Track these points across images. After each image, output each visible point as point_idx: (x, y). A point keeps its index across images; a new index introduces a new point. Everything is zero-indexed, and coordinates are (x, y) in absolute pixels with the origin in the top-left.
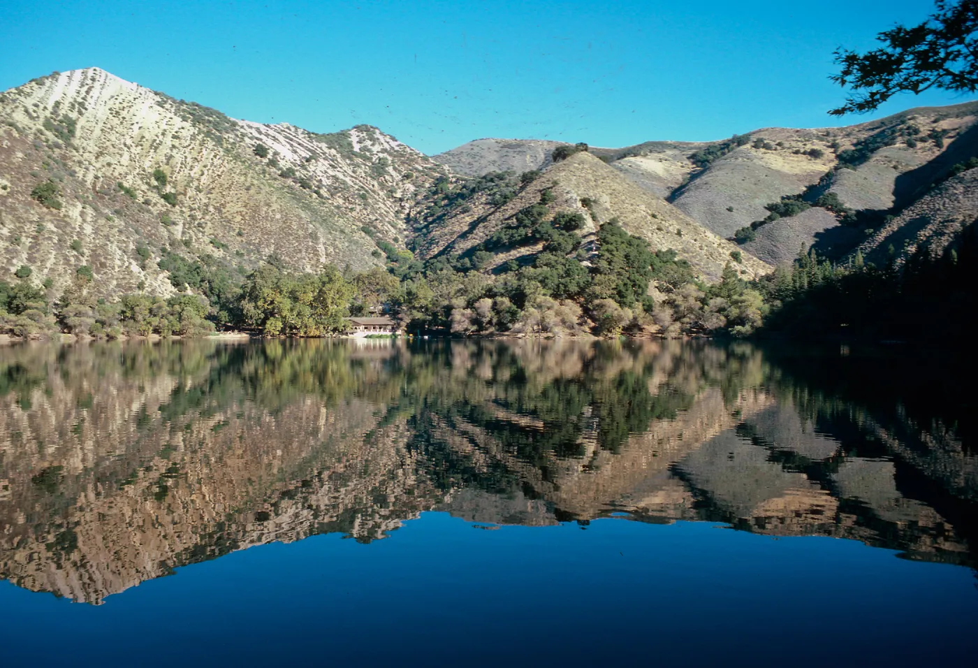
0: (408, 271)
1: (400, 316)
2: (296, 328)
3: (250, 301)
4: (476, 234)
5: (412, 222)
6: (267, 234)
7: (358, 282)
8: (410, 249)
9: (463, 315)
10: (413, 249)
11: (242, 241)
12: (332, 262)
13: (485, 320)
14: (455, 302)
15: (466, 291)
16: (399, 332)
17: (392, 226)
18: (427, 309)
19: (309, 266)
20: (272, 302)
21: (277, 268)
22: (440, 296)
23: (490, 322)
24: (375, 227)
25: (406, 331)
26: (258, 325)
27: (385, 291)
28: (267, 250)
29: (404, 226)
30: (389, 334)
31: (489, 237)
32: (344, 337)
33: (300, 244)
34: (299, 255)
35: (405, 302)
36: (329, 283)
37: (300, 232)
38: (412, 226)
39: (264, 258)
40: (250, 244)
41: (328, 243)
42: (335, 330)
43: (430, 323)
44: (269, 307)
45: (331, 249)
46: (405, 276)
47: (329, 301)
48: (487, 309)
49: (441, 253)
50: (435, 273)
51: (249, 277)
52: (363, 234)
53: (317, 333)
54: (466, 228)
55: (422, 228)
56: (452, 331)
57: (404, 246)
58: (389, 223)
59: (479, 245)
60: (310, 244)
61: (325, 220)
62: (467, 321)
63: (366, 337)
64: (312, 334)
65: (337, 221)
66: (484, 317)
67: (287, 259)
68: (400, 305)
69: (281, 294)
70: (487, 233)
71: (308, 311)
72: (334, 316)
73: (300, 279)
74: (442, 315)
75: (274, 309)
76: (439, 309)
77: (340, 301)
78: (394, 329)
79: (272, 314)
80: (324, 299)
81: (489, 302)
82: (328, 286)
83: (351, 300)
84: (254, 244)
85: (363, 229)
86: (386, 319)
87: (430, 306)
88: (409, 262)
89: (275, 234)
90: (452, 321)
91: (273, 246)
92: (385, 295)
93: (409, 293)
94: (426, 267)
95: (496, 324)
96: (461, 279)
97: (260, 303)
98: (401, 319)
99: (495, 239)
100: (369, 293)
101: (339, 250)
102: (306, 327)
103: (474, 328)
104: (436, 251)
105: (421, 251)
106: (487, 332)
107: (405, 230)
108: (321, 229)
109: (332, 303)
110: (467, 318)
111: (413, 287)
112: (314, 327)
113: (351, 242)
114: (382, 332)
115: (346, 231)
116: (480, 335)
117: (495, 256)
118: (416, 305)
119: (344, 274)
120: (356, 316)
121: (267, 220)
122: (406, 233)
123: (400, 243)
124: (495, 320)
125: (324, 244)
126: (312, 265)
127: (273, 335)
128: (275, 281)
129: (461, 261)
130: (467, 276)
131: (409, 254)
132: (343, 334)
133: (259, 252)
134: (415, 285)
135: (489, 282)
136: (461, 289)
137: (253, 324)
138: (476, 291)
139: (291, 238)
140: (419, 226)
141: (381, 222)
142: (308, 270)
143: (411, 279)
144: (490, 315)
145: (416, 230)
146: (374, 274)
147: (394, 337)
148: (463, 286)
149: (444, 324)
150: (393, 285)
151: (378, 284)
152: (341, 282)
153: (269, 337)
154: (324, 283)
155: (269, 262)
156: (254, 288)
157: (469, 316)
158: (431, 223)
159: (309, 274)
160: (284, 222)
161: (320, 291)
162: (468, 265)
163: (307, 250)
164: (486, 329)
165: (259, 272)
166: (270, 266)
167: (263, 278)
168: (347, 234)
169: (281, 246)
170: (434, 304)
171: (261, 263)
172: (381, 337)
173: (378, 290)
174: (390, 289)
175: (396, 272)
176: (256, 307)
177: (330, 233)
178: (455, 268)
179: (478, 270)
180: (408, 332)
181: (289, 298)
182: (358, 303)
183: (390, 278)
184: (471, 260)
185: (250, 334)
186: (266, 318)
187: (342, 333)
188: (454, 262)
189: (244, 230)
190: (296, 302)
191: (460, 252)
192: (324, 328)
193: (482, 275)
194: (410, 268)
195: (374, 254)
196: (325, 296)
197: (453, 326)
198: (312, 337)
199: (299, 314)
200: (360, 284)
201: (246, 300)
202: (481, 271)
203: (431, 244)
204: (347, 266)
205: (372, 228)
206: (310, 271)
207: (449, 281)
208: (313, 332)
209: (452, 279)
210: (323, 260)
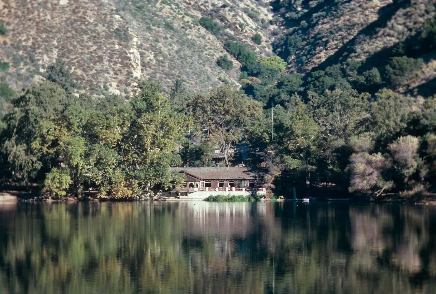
0: (276, 91)
1: (263, 165)
2: (94, 185)
3: (18, 142)
4: (392, 28)
5: (283, 10)
6: (46, 31)
7: (194, 110)
8: (280, 54)
9: (369, 163)
10: (284, 55)
11: (5, 43)
12: (152, 77)
13: (408, 172)
14: (354, 140)
15: (374, 124)
16: (262, 192)
17: (251, 16)
18: (308, 154)
19: (114, 84)
20: (55, 143)
21: (63, 86)
22: (331, 131)
23: (416, 176)
24: (222, 19)
25: (273, 190)
26: (31, 180)
27: (238, 123)
28: (45, 57)
29: (270, 16)
30: (244, 193)
31: (413, 33)
32: (172, 200)
33: (100, 48)
34: (98, 67)
35: (271, 142)
36: (147, 111)
37: (100, 28)
38: (283, 15)
39: (42, 70)
40: (18, 48)
41: (147, 45)
42: (157, 188)
43: (313, 177)
44: (51, 151)
45: (151, 56)
46: (272, 99)
47: (148, 141)
48: (410, 154)
49: (331, 61)
50: (322, 93)
51: (16, 103)
52: (203, 31)
53: (129, 193)
54: (374, 18)
55: (301, 19)
56: (350, 190)
57: (269, 50)
58: (245, 11)
59: (396, 45)
60: (117, 47)
61: (140, 8)
62: (376, 174)
63: (208, 200)
64: (119, 195)
65: (161, 10)
66: (405, 166)
67: (79, 72)
68: (263, 146)
69: (69, 130)
70: (411, 25)
71: (113, 157)
72: (156, 165)
73: (101, 105)
74: (333, 163)
75: (57, 154)
76: (328, 153)
77: (166, 140)
78: (253, 187)
79: (55, 163)
80: (140, 138)
81: (413, 142)
82: (146, 116)
83: (184, 140)
84: (25, 48)
85: (204, 23)
86: (239, 171)
87: (314, 148)
88: (279, 75)
89: (59, 31)
90: (350, 174)
91: (55, 51)
92: (239, 130)
93: (279, 127)
94: (305, 84)
95: (426, 179)
96: (366, 104)
97: (35, 145)
98: (266, 171)
99: (424, 35)
100: (213, 126)
101: (165, 57)
102: (110, 183)
103: (388, 185)
104: (323, 56)
105: (298, 57)
106: (411, 193)
107: (271, 23)
108: (135, 23)
109: (153, 143)
110: (376, 168)
111: (286, 117)
112: (123, 184)
113: (182, 44)
114: (235, 193)
115: (176, 25)
116: (399, 197)
117: (424, 66)
118: (291, 147)
119: (173, 95)
120: (192, 165)
121: (46, 8)
122: (272, 27)
123: (264, 44)
124: (424, 173)
125: (139, 47)
126: (120, 82)
127: (56, 197)
128: (60, 108)
129: (366, 73)
130: (376, 99)
131: (280, 64)
132: (170, 195)
133: (33, 61)
134: (289, 114)
135: (414, 108)
136: (366, 120)
137: (23, 179)
138: (392, 124)
139: (85, 37)
140: (294, 15)
141: (232, 9)
142: (114, 90)
143: (282, 103)
144: (415, 164)
145: (289, 22)
146: (221, 96)
147: (254, 200)
148: (368, 115)
149: (335, 178)
150: (252, 115)
151: (227, 112)
152: (168, 109)
153: (50, 200)
154: (139, 112)
155: (49, 78)
156: (25, 119)
157: (380, 165)
158: (316, 10)
159: (115, 97)
160: (74, 12)
161: (134, 124)
162: (378, 79)
163: (111, 57)
164: (410, 188)
165: (34, 93)
166: (50, 84)
167: (39, 103)
168: (176, 31)
169: (70, 52)
170: (320, 146)
171: (37, 79)
172: (232, 199)
173: (227, 123)
174: (248, 120)
175: (258, 93)
176: (29, 151)
177: (149, 29)
178: (355, 85)
179: (394, 89)
180: (277, 192)
181: (83, 135)
182: (196, 144)
183: (248, 103)
184: (383, 72)
185: (18, 196)
186: (45, 170)
187: (169, 192)
188: (354, 75)
189: (8, 24)
190: (95, 142)
191: (363, 58)
192: (140, 184)
193: (401, 97)
194: (279, 85)
195: (222, 63)
196: (141, 133)
197: (352, 181)
198: (121, 200)
199: (98, 163)
200: (199, 112)
201: (13, 140)
202: (401, 89)
203: (314, 45)
204: (177, 84)
205: (218, 21)
206: (117, 92)
207: (346, 106)
208: (122, 191)
209: (351, 104)
210: (137, 73)
